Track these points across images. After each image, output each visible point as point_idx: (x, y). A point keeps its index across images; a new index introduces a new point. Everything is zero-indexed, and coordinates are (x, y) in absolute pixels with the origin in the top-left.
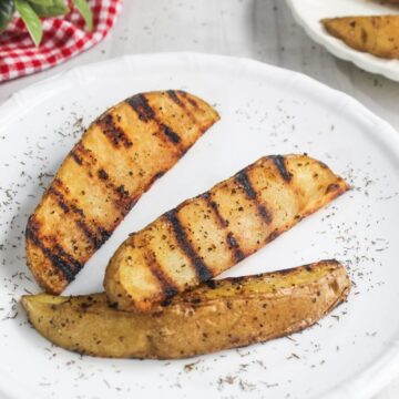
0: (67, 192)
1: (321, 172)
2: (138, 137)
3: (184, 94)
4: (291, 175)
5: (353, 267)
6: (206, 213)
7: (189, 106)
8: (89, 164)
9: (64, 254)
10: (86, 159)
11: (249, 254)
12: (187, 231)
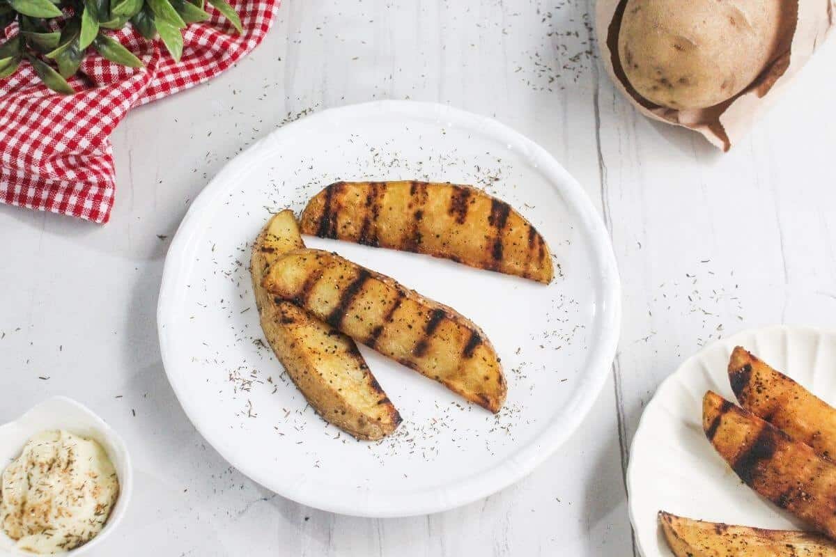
0: (382, 196)
1: (494, 379)
2: (473, 226)
3: (542, 242)
4: (471, 356)
5: (402, 438)
6: (387, 301)
7: (536, 251)
8: (417, 200)
9: (335, 222)
10: (420, 196)
11: (377, 350)
12: (361, 293)
